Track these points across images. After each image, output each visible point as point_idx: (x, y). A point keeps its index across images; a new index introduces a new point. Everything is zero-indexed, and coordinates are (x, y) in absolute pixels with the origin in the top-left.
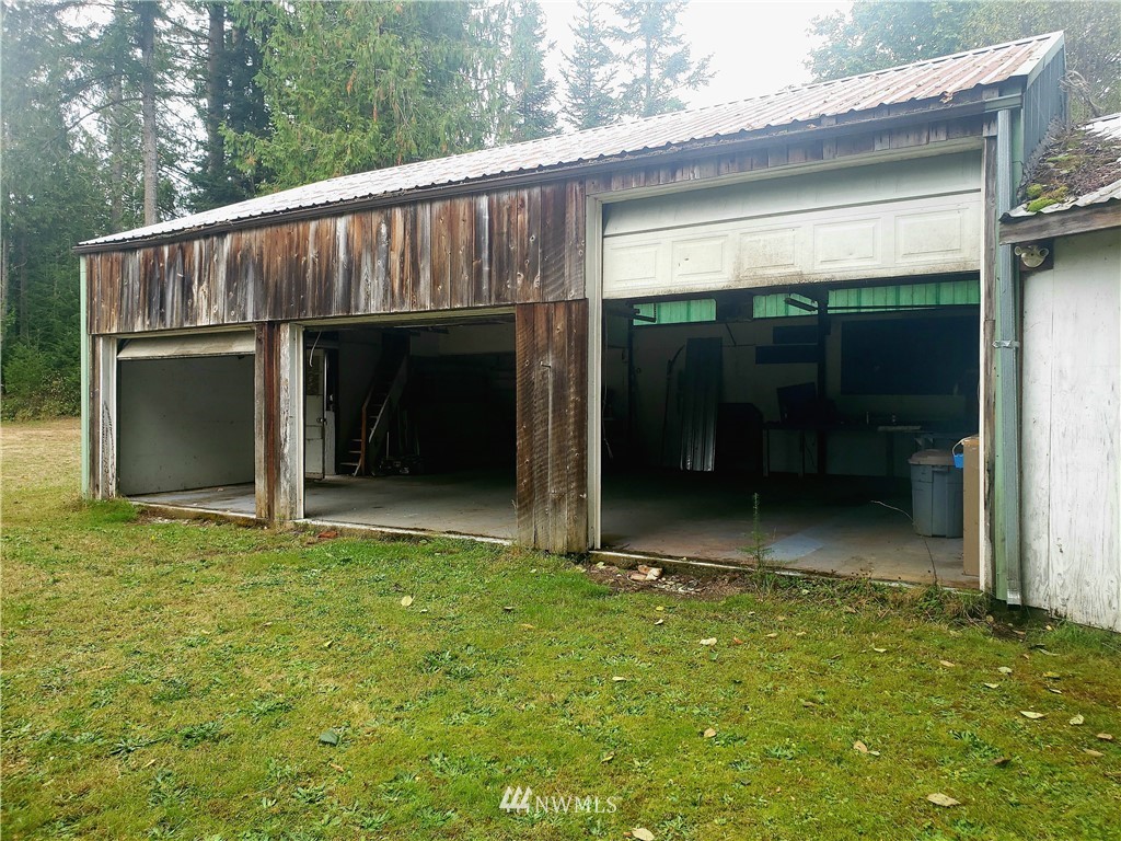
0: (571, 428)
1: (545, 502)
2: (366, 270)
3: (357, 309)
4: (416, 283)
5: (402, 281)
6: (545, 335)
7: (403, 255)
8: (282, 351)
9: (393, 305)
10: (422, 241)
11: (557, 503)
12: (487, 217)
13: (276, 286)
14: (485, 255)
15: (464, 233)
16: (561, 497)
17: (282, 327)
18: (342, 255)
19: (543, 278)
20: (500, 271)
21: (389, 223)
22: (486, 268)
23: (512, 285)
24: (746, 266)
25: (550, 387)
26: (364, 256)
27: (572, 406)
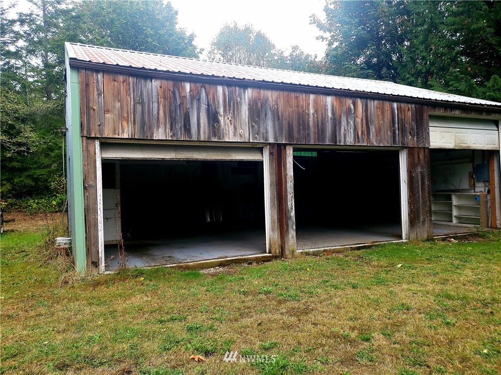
0: (427, 194)
1: (419, 222)
2: (344, 123)
3: (340, 142)
4: (368, 133)
5: (362, 131)
6: (417, 159)
7: (362, 120)
8: (288, 161)
9: (359, 142)
10: (370, 115)
11: (424, 222)
12: (396, 112)
13: (289, 124)
14: (397, 126)
15: (388, 115)
16: (424, 220)
17: (287, 147)
18: (330, 114)
19: (417, 138)
20: (402, 132)
21: (354, 104)
22: (397, 132)
23: (407, 139)
24: (457, 142)
25: (420, 179)
26: (342, 117)
27: (427, 186)
